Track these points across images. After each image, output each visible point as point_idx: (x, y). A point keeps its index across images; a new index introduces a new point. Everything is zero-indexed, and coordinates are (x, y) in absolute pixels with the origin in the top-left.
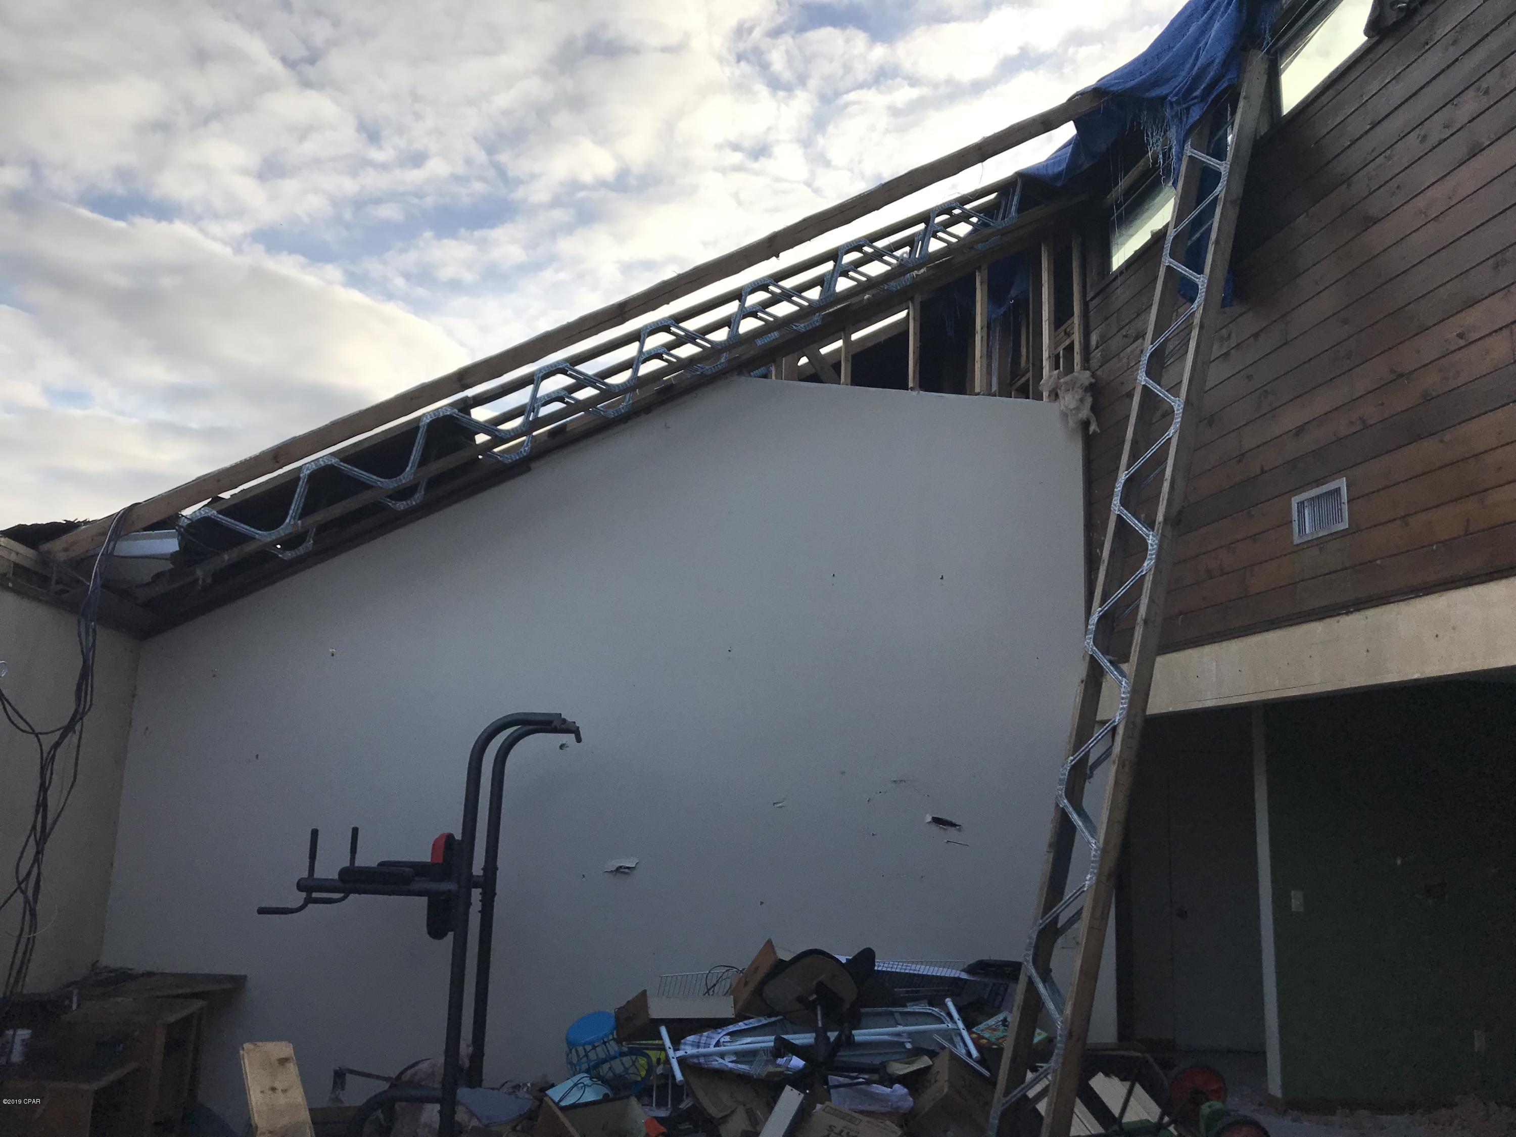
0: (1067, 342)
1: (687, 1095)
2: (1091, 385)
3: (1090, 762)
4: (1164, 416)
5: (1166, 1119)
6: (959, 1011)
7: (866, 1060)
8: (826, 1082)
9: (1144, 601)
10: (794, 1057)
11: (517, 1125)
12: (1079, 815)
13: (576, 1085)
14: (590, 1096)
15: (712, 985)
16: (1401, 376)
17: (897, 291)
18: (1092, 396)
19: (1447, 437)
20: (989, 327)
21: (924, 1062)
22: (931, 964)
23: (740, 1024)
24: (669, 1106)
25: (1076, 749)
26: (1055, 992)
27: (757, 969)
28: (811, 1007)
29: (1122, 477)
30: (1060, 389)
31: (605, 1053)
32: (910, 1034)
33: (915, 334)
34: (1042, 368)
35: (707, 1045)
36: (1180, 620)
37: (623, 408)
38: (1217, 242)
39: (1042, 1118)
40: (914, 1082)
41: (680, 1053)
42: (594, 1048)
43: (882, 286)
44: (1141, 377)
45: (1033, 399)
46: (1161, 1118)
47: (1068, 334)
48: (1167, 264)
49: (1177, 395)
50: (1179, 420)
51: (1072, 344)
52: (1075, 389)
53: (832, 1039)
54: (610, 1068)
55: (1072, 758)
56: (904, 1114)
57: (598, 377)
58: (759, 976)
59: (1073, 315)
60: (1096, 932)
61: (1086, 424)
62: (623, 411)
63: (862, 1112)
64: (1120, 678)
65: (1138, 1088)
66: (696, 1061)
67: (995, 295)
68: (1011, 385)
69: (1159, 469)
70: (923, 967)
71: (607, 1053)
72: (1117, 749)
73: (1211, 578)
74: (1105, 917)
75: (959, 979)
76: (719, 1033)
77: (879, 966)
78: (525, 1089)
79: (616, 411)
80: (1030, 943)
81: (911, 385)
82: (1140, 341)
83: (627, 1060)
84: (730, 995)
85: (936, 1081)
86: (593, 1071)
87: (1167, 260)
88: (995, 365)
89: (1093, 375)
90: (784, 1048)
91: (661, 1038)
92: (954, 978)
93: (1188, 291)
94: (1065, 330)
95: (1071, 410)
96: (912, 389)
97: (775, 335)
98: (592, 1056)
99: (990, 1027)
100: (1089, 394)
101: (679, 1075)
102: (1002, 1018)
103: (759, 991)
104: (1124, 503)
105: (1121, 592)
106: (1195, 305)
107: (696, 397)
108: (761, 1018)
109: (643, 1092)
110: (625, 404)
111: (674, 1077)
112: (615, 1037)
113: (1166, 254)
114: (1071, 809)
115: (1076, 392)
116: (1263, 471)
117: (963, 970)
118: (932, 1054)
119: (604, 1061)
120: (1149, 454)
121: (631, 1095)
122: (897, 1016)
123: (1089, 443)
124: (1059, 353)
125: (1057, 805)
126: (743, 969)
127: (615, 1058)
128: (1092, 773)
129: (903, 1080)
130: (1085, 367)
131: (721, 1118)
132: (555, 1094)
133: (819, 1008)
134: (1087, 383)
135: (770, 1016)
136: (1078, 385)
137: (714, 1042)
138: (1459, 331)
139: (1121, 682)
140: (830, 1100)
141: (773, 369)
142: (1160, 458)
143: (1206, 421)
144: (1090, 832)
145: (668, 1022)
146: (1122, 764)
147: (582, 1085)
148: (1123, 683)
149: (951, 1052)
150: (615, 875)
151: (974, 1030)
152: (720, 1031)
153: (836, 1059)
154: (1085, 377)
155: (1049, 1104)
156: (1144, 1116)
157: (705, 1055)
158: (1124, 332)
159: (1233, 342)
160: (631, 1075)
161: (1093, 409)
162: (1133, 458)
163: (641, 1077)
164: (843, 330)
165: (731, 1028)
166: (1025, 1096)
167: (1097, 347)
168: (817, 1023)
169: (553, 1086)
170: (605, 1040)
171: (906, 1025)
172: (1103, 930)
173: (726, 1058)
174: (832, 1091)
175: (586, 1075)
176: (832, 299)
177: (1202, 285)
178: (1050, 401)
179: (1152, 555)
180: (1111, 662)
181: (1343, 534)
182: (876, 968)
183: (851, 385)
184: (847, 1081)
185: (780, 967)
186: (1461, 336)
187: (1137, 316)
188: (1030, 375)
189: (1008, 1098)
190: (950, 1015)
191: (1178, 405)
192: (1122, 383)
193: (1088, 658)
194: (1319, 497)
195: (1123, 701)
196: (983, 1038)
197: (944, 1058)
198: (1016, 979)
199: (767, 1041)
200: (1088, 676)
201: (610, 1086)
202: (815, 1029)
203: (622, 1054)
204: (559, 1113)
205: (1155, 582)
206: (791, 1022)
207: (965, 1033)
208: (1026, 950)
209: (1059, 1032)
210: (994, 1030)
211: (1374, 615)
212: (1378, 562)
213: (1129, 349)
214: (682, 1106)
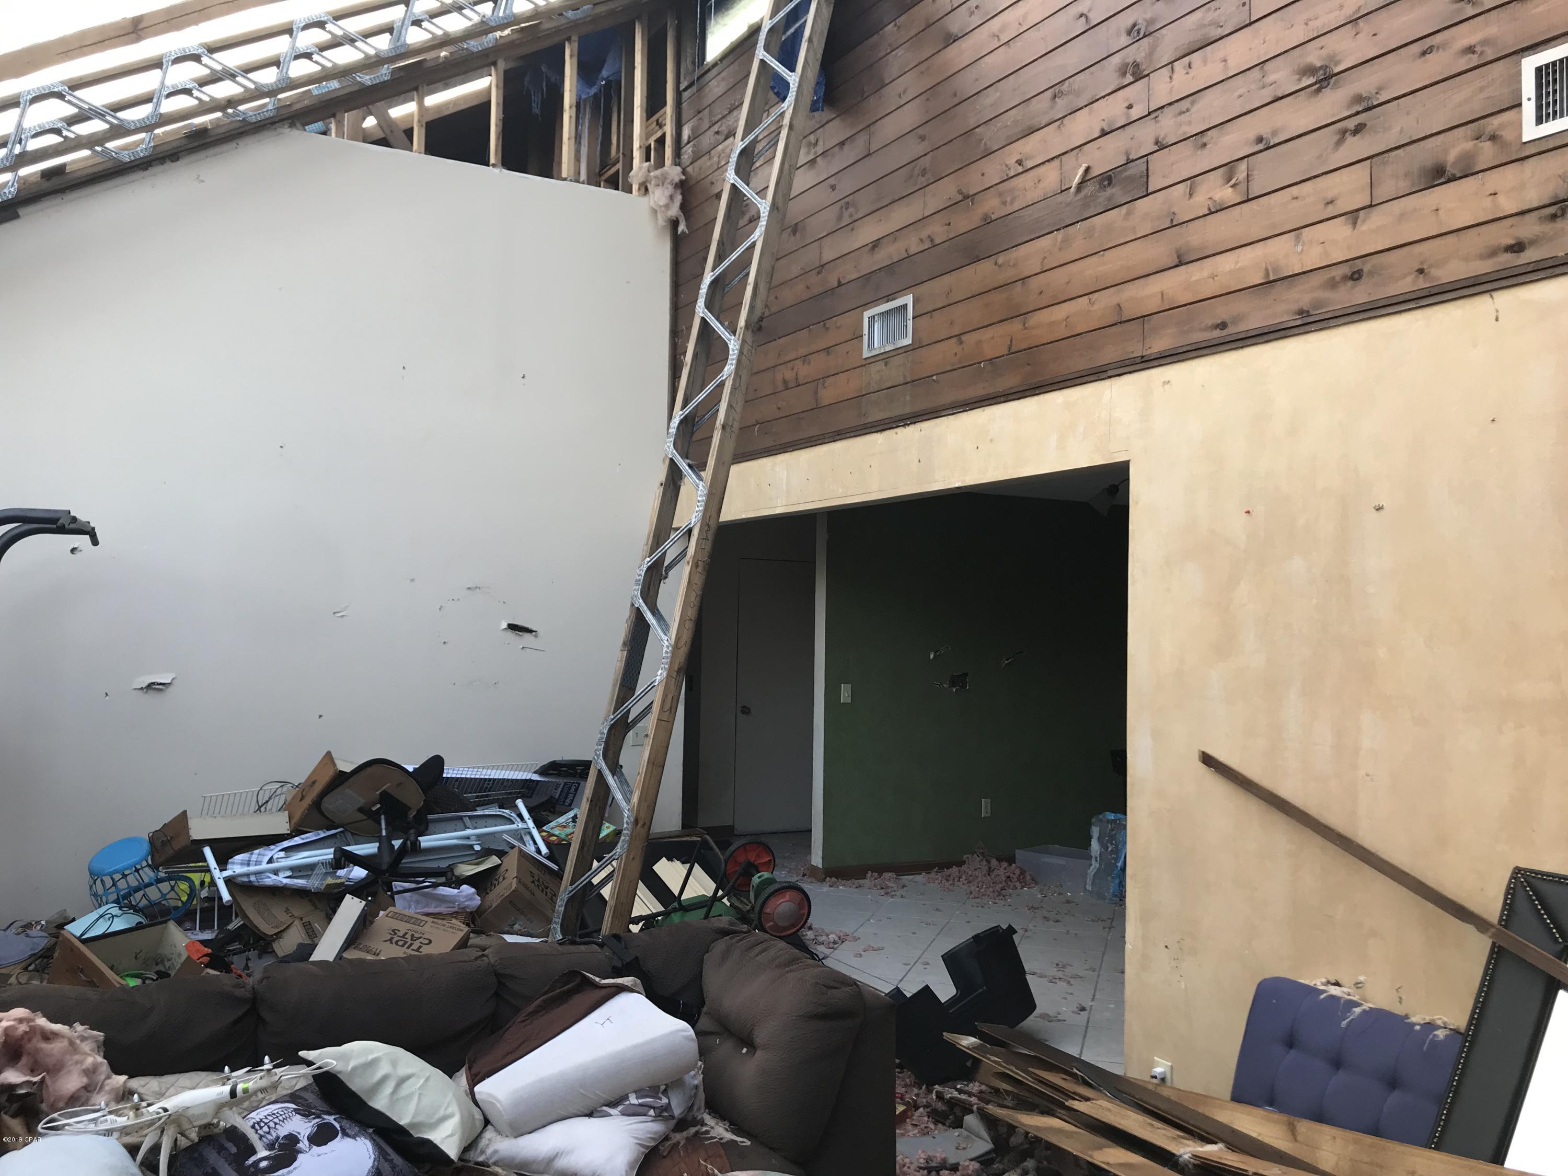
0: (659, 134)
1: (237, 916)
2: (681, 182)
3: (666, 564)
4: (750, 221)
5: (720, 893)
6: (530, 811)
7: (434, 865)
8: (390, 888)
9: (723, 406)
10: (356, 868)
11: (30, 965)
12: (653, 614)
13: (101, 916)
14: (119, 925)
15: (264, 801)
16: (966, 197)
17: (479, 51)
18: (682, 194)
19: (1001, 259)
20: (578, 106)
21: (494, 861)
22: (503, 768)
23: (296, 839)
24: (216, 928)
25: (651, 552)
26: (623, 782)
27: (314, 783)
28: (374, 817)
29: (708, 278)
30: (650, 183)
31: (137, 880)
32: (479, 837)
33: (498, 104)
34: (632, 158)
35: (258, 863)
36: (756, 429)
37: (142, 151)
38: (810, 40)
39: (606, 902)
40: (481, 882)
41: (226, 874)
42: (124, 876)
43: (460, 44)
44: (730, 175)
45: (623, 190)
46: (716, 892)
47: (660, 125)
48: (761, 58)
49: (764, 197)
50: (764, 223)
51: (664, 135)
52: (665, 185)
53: (396, 847)
54: (144, 895)
55: (648, 559)
56: (471, 913)
57: (109, 108)
58: (318, 788)
59: (665, 104)
60: (665, 724)
61: (674, 223)
62: (142, 155)
63: (428, 915)
64: (697, 481)
65: (697, 868)
66: (246, 879)
67: (586, 72)
68: (601, 175)
69: (743, 273)
70: (494, 771)
71: (141, 881)
72: (691, 551)
73: (787, 389)
74: (673, 710)
75: (530, 780)
76: (273, 850)
77: (448, 773)
78: (38, 927)
79: (133, 153)
80: (602, 738)
81: (492, 161)
82: (731, 139)
83: (165, 887)
84: (285, 810)
85: (504, 879)
86: (124, 902)
87: (760, 53)
88: (584, 150)
89: (684, 172)
90: (344, 859)
91: (205, 860)
92: (526, 780)
93: (780, 89)
94: (657, 121)
95: (660, 207)
96: (494, 166)
97: (334, 84)
98: (122, 884)
99: (560, 826)
100: (679, 192)
101: (226, 896)
102: (572, 816)
103: (317, 804)
104: (709, 306)
105: (702, 396)
106: (785, 105)
107: (236, 148)
108: (320, 832)
109: (185, 917)
110: (144, 146)
111: (220, 898)
112: (150, 862)
113: (760, 47)
114: (645, 608)
115: (667, 188)
116: (840, 284)
117: (535, 772)
118: (501, 854)
119: (137, 890)
120: (734, 256)
121: (169, 920)
122: (467, 820)
123: (677, 242)
124: (650, 145)
125: (633, 605)
126: (300, 784)
127: (149, 885)
128: (667, 574)
129: (471, 880)
130: (675, 162)
131: (275, 934)
132: (75, 929)
133: (383, 817)
134: (677, 180)
135: (328, 830)
136: (668, 181)
137: (267, 859)
138: (1019, 157)
139: (697, 485)
140: (394, 906)
141: (333, 127)
142: (744, 263)
143: (789, 230)
144: (662, 630)
145: (212, 843)
146: (696, 565)
147: (110, 915)
148: (700, 486)
149: (521, 851)
150: (146, 692)
151: (544, 828)
152: (272, 847)
153: (401, 865)
154: (675, 173)
155: (613, 888)
156: (702, 892)
157: (257, 873)
158: (716, 128)
159: (820, 150)
160: (169, 901)
161: (683, 207)
162: (720, 258)
163: (182, 901)
164: (416, 89)
165: (286, 844)
166: (590, 882)
167: (688, 142)
168: (381, 832)
169: (74, 920)
170: (138, 867)
171: (476, 828)
172: (671, 722)
173: (280, 874)
174: (396, 896)
175: (115, 905)
176: (403, 51)
177: (794, 84)
178: (639, 196)
179: (732, 360)
180: (689, 466)
181: (906, 349)
182: (444, 775)
183: (425, 154)
184: (413, 886)
185: (341, 778)
186: (1019, 162)
187: (729, 113)
188: (619, 166)
189: (574, 886)
190: (520, 816)
191: (764, 207)
192: (712, 183)
193: (667, 461)
194: (888, 312)
195: (700, 504)
196: (554, 835)
197: (513, 857)
198: (584, 775)
199: (327, 854)
200: (667, 479)
201: (143, 913)
202: (379, 839)
203: (159, 881)
204: (83, 948)
205: (734, 388)
206: (352, 833)
207: (535, 832)
208: (597, 745)
209: (625, 820)
210: (565, 827)
211: (927, 427)
212: (934, 378)
213: (720, 147)
214: (231, 927)
